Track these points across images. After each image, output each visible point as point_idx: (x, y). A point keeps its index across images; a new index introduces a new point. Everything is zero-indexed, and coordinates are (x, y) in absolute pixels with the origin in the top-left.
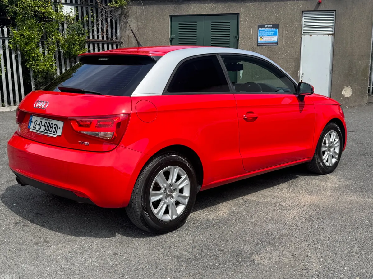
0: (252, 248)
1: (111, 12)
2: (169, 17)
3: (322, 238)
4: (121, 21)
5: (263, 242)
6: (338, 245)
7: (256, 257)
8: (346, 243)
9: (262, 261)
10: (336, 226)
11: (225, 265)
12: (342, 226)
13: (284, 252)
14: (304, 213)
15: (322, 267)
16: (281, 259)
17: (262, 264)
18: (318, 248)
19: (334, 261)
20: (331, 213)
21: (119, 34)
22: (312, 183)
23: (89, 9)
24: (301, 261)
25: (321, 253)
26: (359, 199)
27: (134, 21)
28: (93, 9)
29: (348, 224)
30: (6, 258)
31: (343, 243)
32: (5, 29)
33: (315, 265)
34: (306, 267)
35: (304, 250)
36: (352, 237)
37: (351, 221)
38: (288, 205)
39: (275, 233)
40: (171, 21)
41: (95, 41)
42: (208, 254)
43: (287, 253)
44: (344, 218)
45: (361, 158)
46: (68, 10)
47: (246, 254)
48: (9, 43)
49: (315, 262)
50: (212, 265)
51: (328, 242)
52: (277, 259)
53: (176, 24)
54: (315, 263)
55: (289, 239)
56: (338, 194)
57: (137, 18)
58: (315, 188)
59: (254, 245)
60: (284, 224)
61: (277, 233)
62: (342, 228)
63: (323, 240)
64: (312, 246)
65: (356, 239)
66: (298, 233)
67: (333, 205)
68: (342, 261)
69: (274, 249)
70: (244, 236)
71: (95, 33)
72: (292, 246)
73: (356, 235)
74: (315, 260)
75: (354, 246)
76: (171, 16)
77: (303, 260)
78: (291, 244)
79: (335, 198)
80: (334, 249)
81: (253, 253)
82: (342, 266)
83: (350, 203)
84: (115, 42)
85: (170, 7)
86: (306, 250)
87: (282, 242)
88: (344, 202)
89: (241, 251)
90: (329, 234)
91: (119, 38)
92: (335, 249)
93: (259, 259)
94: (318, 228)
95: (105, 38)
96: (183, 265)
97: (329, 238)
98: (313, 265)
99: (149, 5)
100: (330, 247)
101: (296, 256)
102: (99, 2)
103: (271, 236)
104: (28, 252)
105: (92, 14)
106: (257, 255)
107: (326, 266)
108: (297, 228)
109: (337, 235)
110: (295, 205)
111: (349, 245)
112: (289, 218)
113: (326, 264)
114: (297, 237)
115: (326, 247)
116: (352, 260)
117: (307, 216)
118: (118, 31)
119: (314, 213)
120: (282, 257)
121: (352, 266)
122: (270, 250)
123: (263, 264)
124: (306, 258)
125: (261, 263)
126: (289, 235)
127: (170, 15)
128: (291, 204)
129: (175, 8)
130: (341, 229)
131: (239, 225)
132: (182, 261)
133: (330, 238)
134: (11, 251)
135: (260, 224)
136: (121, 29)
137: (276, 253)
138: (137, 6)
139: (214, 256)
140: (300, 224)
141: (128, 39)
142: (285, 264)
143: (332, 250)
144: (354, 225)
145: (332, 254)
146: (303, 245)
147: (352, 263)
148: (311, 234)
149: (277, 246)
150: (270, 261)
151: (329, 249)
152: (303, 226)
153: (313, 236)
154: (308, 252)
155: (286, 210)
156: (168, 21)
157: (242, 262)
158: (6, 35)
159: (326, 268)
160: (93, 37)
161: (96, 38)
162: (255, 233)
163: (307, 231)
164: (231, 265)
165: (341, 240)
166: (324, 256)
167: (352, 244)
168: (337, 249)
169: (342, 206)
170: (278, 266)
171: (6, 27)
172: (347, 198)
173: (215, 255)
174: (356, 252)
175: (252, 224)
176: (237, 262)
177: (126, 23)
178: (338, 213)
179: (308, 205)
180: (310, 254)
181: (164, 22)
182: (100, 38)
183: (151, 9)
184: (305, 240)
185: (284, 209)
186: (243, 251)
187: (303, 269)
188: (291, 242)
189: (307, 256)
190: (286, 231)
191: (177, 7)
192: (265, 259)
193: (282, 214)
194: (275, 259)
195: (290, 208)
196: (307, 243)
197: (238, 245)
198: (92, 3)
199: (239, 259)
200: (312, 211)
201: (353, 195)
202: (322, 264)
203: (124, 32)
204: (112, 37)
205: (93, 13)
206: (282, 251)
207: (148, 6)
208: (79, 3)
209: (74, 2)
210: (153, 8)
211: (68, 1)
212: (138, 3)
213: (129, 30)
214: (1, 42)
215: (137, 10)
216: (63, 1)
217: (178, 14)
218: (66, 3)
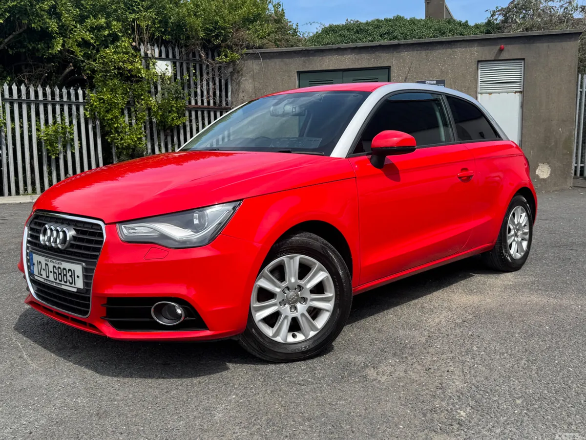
0: (368, 359)
1: (220, 68)
2: (296, 75)
3: (475, 348)
4: (233, 82)
5: (386, 352)
6: (498, 357)
7: (371, 373)
8: (510, 355)
9: (379, 377)
10: (500, 333)
11: (322, 381)
12: (508, 333)
13: (414, 366)
14: (455, 317)
15: (467, 385)
16: (407, 375)
17: (377, 381)
18: (466, 361)
19: (487, 378)
20: (495, 317)
21: (230, 98)
22: (475, 280)
23: (192, 65)
24: (437, 378)
25: (470, 367)
26: (540, 299)
27: (250, 81)
28: (196, 65)
29: (518, 331)
30: (12, 366)
31: (506, 355)
32: (80, 92)
33: (457, 384)
34: (444, 385)
35: (445, 363)
36: (521, 348)
37: (523, 327)
38: (434, 307)
39: (407, 341)
40: (299, 80)
41: (198, 108)
42: (300, 367)
43: (419, 367)
44: (514, 323)
45: (552, 251)
46: (163, 67)
47: (356, 367)
48: (85, 109)
49: (458, 379)
50: (303, 380)
51: (483, 353)
52: (402, 374)
53: (306, 83)
54: (458, 380)
55: (425, 349)
56: (510, 294)
57: (253, 77)
58: (478, 286)
59: (371, 356)
60: (423, 330)
61: (410, 342)
62: (508, 336)
63: (476, 351)
64: (459, 358)
65: (526, 350)
66: (441, 341)
67: (501, 307)
68: (500, 378)
69: (400, 361)
70: (360, 345)
71: (199, 97)
72: (428, 358)
73: (527, 344)
74: (459, 376)
75: (522, 359)
76: (299, 73)
77: (441, 376)
78: (427, 355)
79: (504, 298)
80: (490, 362)
81: (367, 366)
82: (498, 384)
83: (526, 305)
84: (224, 109)
85: (298, 60)
86: (448, 363)
87: (413, 353)
88: (517, 304)
89: (350, 364)
90: (486, 343)
91: (229, 102)
92: (491, 362)
93: (375, 374)
94: (471, 335)
95: (212, 104)
96: (259, 379)
97: (486, 348)
98: (454, 382)
99: (269, 59)
100: (485, 359)
101: (432, 371)
102: (203, 55)
103: (400, 345)
104: (45, 360)
105: (194, 71)
106: (372, 369)
107: (473, 384)
108: (440, 335)
109: (499, 344)
110: (444, 307)
111: (514, 357)
112: (431, 323)
113: (474, 382)
114: (439, 346)
115: (478, 360)
116: (515, 377)
117: (459, 321)
118: (229, 94)
119: (471, 317)
120: (409, 372)
121: (513, 384)
122: (393, 363)
123: (380, 381)
124: (446, 373)
125: (377, 379)
126: (428, 344)
127: (297, 72)
128: (439, 306)
129: (304, 62)
130: (506, 337)
131: (355, 330)
132: (260, 374)
133: (488, 348)
134: (22, 358)
135: (387, 329)
136: (233, 91)
137: (403, 367)
138: (254, 61)
139: (309, 369)
140: (446, 330)
142: (413, 381)
143: (487, 363)
144: (526, 333)
145: (486, 368)
146: (444, 356)
147: (514, 381)
148: (459, 343)
149: (406, 357)
150: (391, 377)
151: (483, 362)
152: (450, 332)
153: (461, 346)
154: (451, 366)
155: (429, 313)
156: (295, 79)
157: (348, 377)
158: (81, 99)
159: (473, 387)
160: (196, 102)
161: (199, 103)
162: (376, 341)
163: (454, 339)
164: (331, 380)
165: (504, 351)
166: (473, 372)
167: (518, 357)
168: (495, 363)
169: (513, 309)
170: (402, 384)
171: (82, 89)
172: (523, 298)
173: (310, 368)
174: (523, 367)
175: (375, 329)
176: (340, 377)
177: (239, 84)
178: (506, 317)
179: (464, 307)
180: (452, 368)
181: (289, 80)
182: (206, 104)
183: (273, 64)
184: (450, 350)
185: (427, 311)
186: (353, 363)
187: (439, 388)
188: (428, 353)
189: (448, 371)
190: (423, 339)
191: (307, 60)
192: (384, 375)
193: (422, 318)
194: (399, 374)
195: (435, 311)
196: (451, 355)
197: (348, 356)
198: (195, 57)
199: (344, 374)
200: (468, 314)
201: (532, 294)
202: (467, 382)
203: (236, 95)
204: (221, 101)
205: (195, 69)
206: (412, 364)
207: (268, 60)
208: (177, 57)
209: (171, 56)
210: (275, 63)
211: (164, 56)
212: (255, 57)
213: (243, 92)
214: (74, 108)
215: (253, 66)
216: (157, 55)
217: (309, 70)
218: (160, 58)
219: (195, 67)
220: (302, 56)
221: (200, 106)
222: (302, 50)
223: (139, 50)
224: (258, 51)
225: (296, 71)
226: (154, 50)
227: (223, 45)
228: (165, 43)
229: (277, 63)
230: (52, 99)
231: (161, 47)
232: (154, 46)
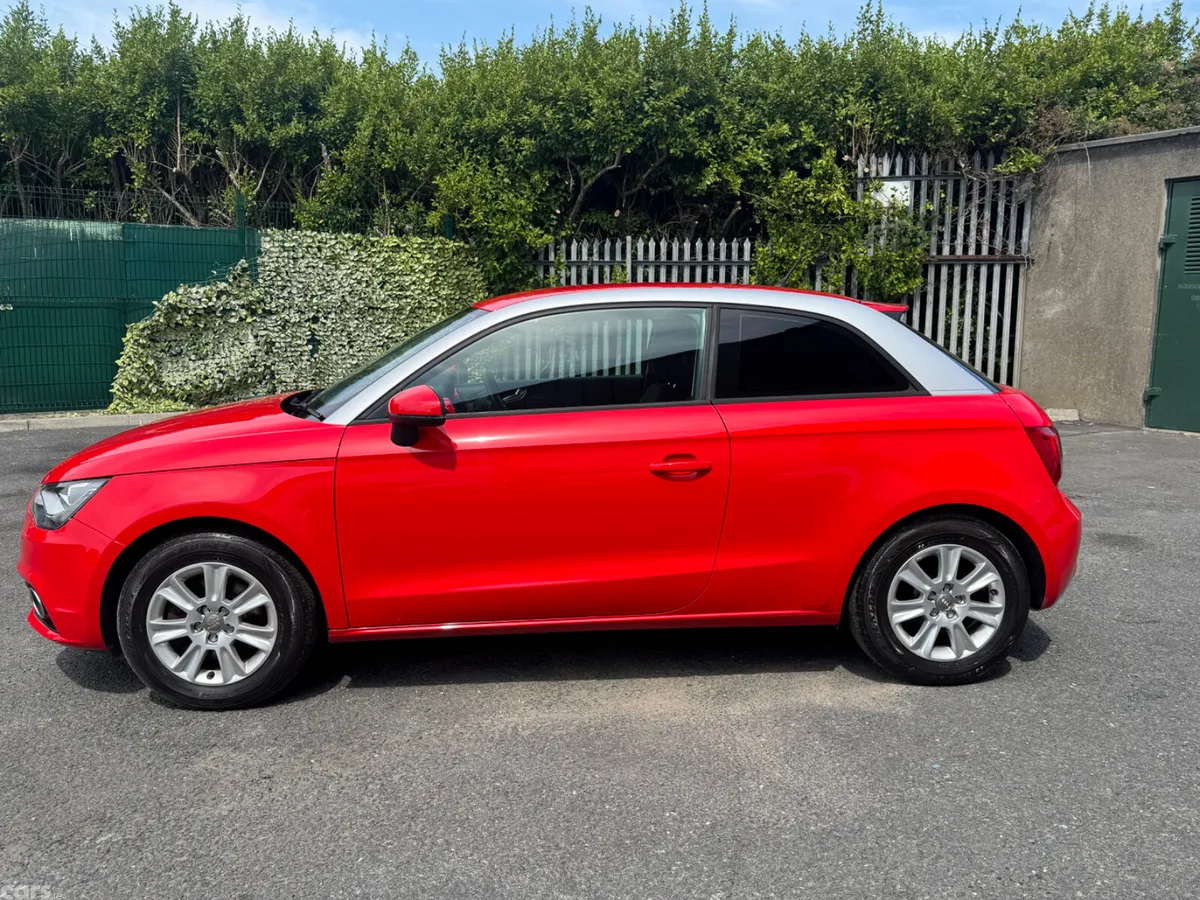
1: (1010, 184)
2: (1163, 185)
4: (1036, 207)
21: (1025, 239)
23: (937, 184)
27: (1069, 203)
28: (946, 186)
32: (747, 245)
40: (1170, 195)
46: (896, 193)
48: (751, 273)
53: (1186, 202)
57: (1075, 197)
71: (959, 241)
76: (1171, 183)
85: (1169, 158)
91: (1024, 249)
95: (985, 251)
99: (1110, 158)
102: (963, 165)
105: (943, 195)
118: (1025, 232)
127: (1166, 181)
129: (1183, 159)
136: (1033, 227)
138: (1079, 164)
141: (1049, 250)
156: (1160, 196)
158: (747, 257)
160: (953, 250)
161: (959, 251)
171: (750, 240)
177: (1046, 210)
181: (1147, 199)
182: (972, 252)
183: (1116, 167)
191: (1190, 154)
198: (947, 169)
203: (1039, 232)
204: (1005, 246)
205: (945, 192)
207: (1107, 161)
208: (925, 172)
209: (912, 172)
210: (1122, 166)
211: (898, 172)
212: (1079, 156)
213: (1053, 226)
214: (735, 271)
215: (1078, 174)
216: (885, 172)
217: (1192, 175)
218: (892, 176)
219: (944, 188)
220: (1181, 147)
221: (959, 257)
222: (1180, 135)
223: (856, 167)
224: (1085, 145)
225: (1163, 179)
226: (881, 164)
227: (1013, 140)
228: (904, 150)
229: (1126, 165)
230: (703, 259)
231: (896, 156)
232: (882, 156)
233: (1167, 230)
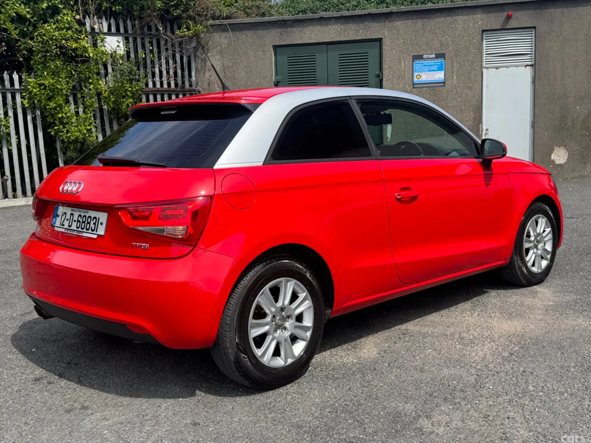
0: (418, 407)
1: (180, 43)
2: (272, 48)
3: (531, 388)
4: (197, 58)
5: (435, 397)
6: (558, 398)
7: (425, 423)
8: (571, 395)
9: (435, 429)
10: (554, 368)
11: (375, 437)
12: (562, 367)
13: (470, 413)
14: (500, 349)
15: (534, 434)
16: (466, 425)
17: (435, 433)
18: (525, 404)
19: (552, 425)
20: (544, 347)
21: (194, 78)
22: (512, 301)
23: (147, 40)
24: (498, 427)
25: (531, 412)
26: (588, 323)
27: (218, 57)
28: (152, 41)
29: (573, 365)
30: (21, 435)
31: (566, 395)
32: (16, 77)
33: (521, 433)
34: (508, 435)
35: (503, 408)
36: (580, 385)
37: (577, 358)
38: (474, 337)
39: (454, 382)
40: (276, 55)
41: (156, 91)
42: (346, 420)
43: (476, 414)
44: (566, 355)
45: (588, 259)
46: (114, 44)
47: (408, 418)
48: (23, 97)
49: (521, 426)
50: (353, 437)
51: (541, 393)
52: (460, 424)
53: (284, 59)
54: (522, 428)
55: (477, 391)
56: (554, 318)
57: (221, 53)
58: (516, 308)
59: (420, 403)
60: (469, 367)
61: (458, 382)
62: (563, 371)
63: (533, 391)
64: (516, 401)
65: (586, 387)
66: (492, 380)
67: (547, 335)
68: (566, 423)
69: (453, 408)
70: (404, 389)
71: (157, 79)
72: (483, 402)
73: (586, 381)
74: (522, 423)
75: (584, 399)
76: (275, 47)
77: (503, 424)
78: (481, 399)
79: (549, 323)
80: (551, 404)
81: (419, 416)
82: (565, 431)
83: (574, 330)
84: (188, 91)
85: (273, 32)
86: (507, 408)
87: (466, 397)
88: (565, 330)
89: (400, 414)
90: (541, 381)
91: (194, 84)
92: (553, 405)
93: (430, 426)
94: (523, 371)
95: (173, 86)
96: (305, 439)
97: (542, 387)
98: (518, 431)
99: (239, 31)
100: (545, 402)
101: (491, 418)
102: (161, 29)
103: (448, 387)
104: (56, 426)
105: (151, 48)
106: (425, 419)
107: (539, 433)
108: (489, 373)
109: (556, 381)
110: (485, 336)
111: (576, 397)
112: (476, 358)
113: (540, 430)
114: (491, 387)
115: (538, 403)
116: (582, 422)
117: (506, 354)
118: (193, 74)
119: (517, 348)
120: (467, 421)
121: (582, 431)
122: (447, 411)
123: (437, 434)
124: (507, 420)
125: (434, 432)
126: (478, 385)
127: (273, 46)
128: (478, 335)
129: (281, 34)
130: (561, 372)
131: (394, 371)
132: (305, 432)
133: (545, 387)
134: (29, 424)
135: (429, 368)
136: (197, 70)
137: (457, 415)
138: (221, 33)
139: (357, 423)
140: (495, 367)
141: (209, 85)
142: (473, 432)
143: (549, 406)
144: (582, 366)
145: (549, 413)
146: (500, 399)
147: (582, 427)
148: (512, 382)
149: (459, 403)
150: (448, 428)
151: (544, 405)
152: (499, 369)
153: (515, 385)
154: (510, 411)
155: (470, 345)
156: (271, 55)
157: (402, 431)
158: (17, 86)
159: (540, 436)
160: (154, 84)
161: (158, 85)
162: (422, 383)
163: (506, 378)
164: (385, 436)
165: (563, 390)
166: (535, 417)
167: (580, 396)
168: (557, 405)
169: (562, 336)
170: (462, 436)
171: (18, 73)
172: (569, 322)
173: (358, 421)
174: (587, 409)
175: (417, 369)
176: (394, 431)
177: (204, 60)
178: (555, 347)
179: (507, 336)
180: (512, 414)
181: (264, 56)
182: (165, 86)
183: (244, 37)
184: (504, 391)
185: (467, 343)
186: (403, 413)
187: (503, 439)
188: (482, 396)
189: (508, 418)
190: (472, 379)
191: (284, 32)
192: (440, 425)
193: (465, 352)
194: (456, 425)
195: (476, 342)
196: (507, 397)
197: (396, 404)
198: (151, 31)
199: (397, 427)
200: (513, 345)
201: (578, 317)
202: (533, 431)
203: (202, 75)
204: (183, 83)
205: (152, 46)
206: (467, 411)
207: (238, 33)
208: (130, 31)
209: (122, 31)
210: (247, 36)
211: (113, 30)
212: (223, 28)
213: (210, 70)
214: (9, 96)
215: (220, 40)
216: (105, 30)
217: (287, 43)
218: (109, 33)
219: (151, 43)
220: (279, 28)
221: (158, 89)
222: (278, 20)
223: (84, 24)
224: (225, 22)
225: (272, 45)
226: (102, 23)
227: (184, 15)
228: (115, 15)
229: (249, 36)
231: (110, 19)
232: (101, 19)
233: (276, 75)
